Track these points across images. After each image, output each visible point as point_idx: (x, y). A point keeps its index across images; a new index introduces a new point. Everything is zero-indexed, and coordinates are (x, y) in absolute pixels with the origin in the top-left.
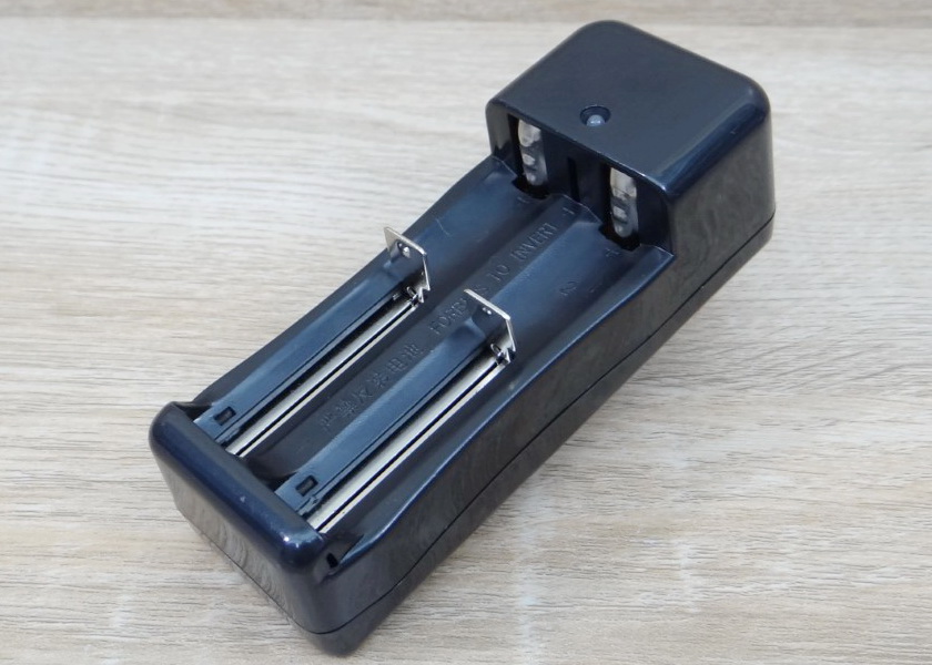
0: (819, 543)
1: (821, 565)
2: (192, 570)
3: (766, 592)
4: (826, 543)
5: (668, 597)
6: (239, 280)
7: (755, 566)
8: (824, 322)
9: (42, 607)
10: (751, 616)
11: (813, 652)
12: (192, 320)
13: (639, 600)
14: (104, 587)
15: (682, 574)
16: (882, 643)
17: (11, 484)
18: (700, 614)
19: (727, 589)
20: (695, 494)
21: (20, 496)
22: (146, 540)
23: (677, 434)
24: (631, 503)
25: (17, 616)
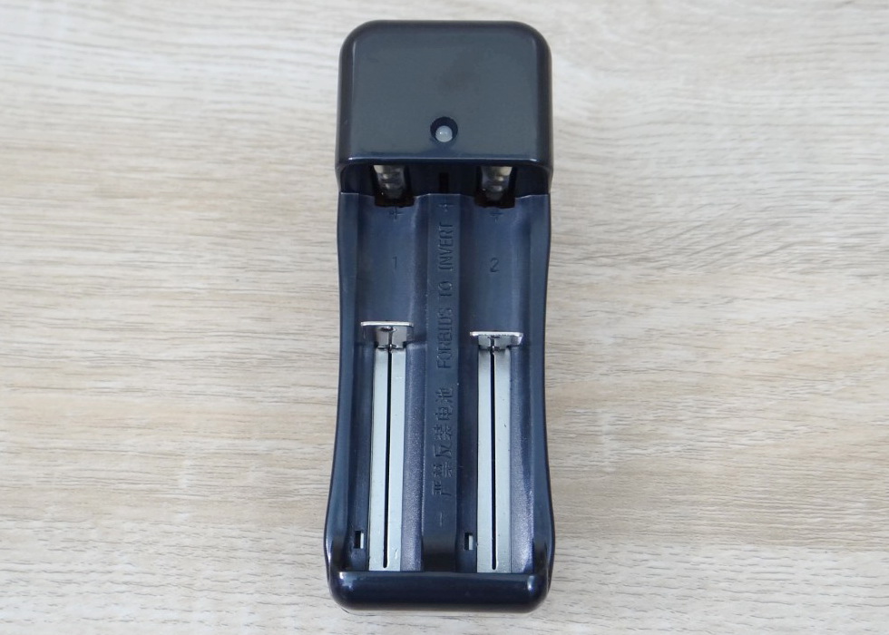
2: (235, 438)
3: (665, 454)
5: (591, 459)
7: (659, 432)
9: (127, 471)
10: (652, 474)
11: (694, 503)
13: (570, 462)
15: (603, 439)
16: (745, 495)
17: (87, 363)
18: (614, 473)
19: (636, 451)
22: (198, 413)
23: (607, 312)
24: (568, 376)
25: (109, 479)
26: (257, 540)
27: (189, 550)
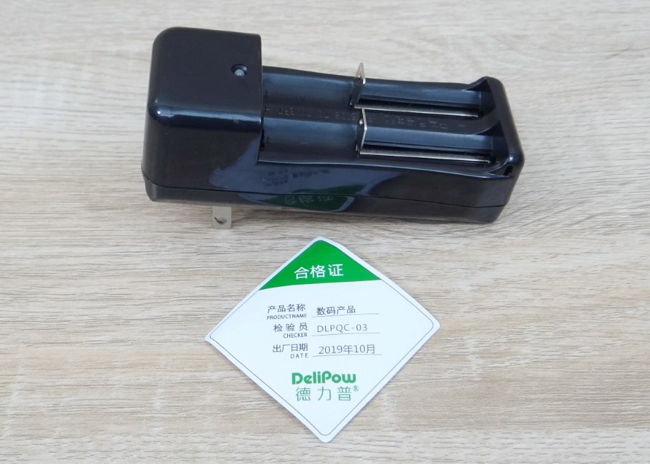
0: (547, 334)
1: (548, 347)
2: (194, 371)
3: (518, 366)
4: (551, 333)
5: (463, 372)
7: (512, 350)
8: (549, 188)
9: (115, 399)
10: (509, 381)
11: (543, 400)
13: (447, 375)
14: (147, 385)
15: (470, 357)
16: (582, 392)
17: (84, 324)
18: (481, 381)
19: (496, 365)
20: (476, 307)
21: (90, 331)
22: (166, 354)
23: (464, 269)
24: (439, 315)
25: (102, 405)
26: (214, 444)
27: (164, 454)
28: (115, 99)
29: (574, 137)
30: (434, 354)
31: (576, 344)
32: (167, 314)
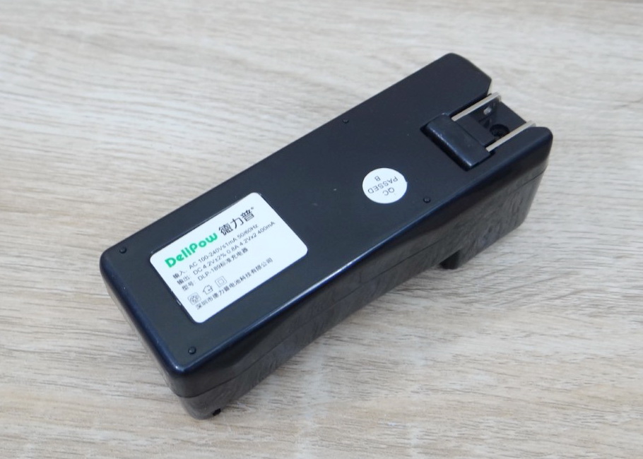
0: (508, 432)
1: (507, 450)
4: (512, 433)
6: (127, 189)
8: (532, 251)
12: (91, 220)
14: (16, 437)
20: (428, 387)
28: (55, 84)
29: (568, 194)
30: (368, 441)
31: (542, 451)
32: (58, 349)
